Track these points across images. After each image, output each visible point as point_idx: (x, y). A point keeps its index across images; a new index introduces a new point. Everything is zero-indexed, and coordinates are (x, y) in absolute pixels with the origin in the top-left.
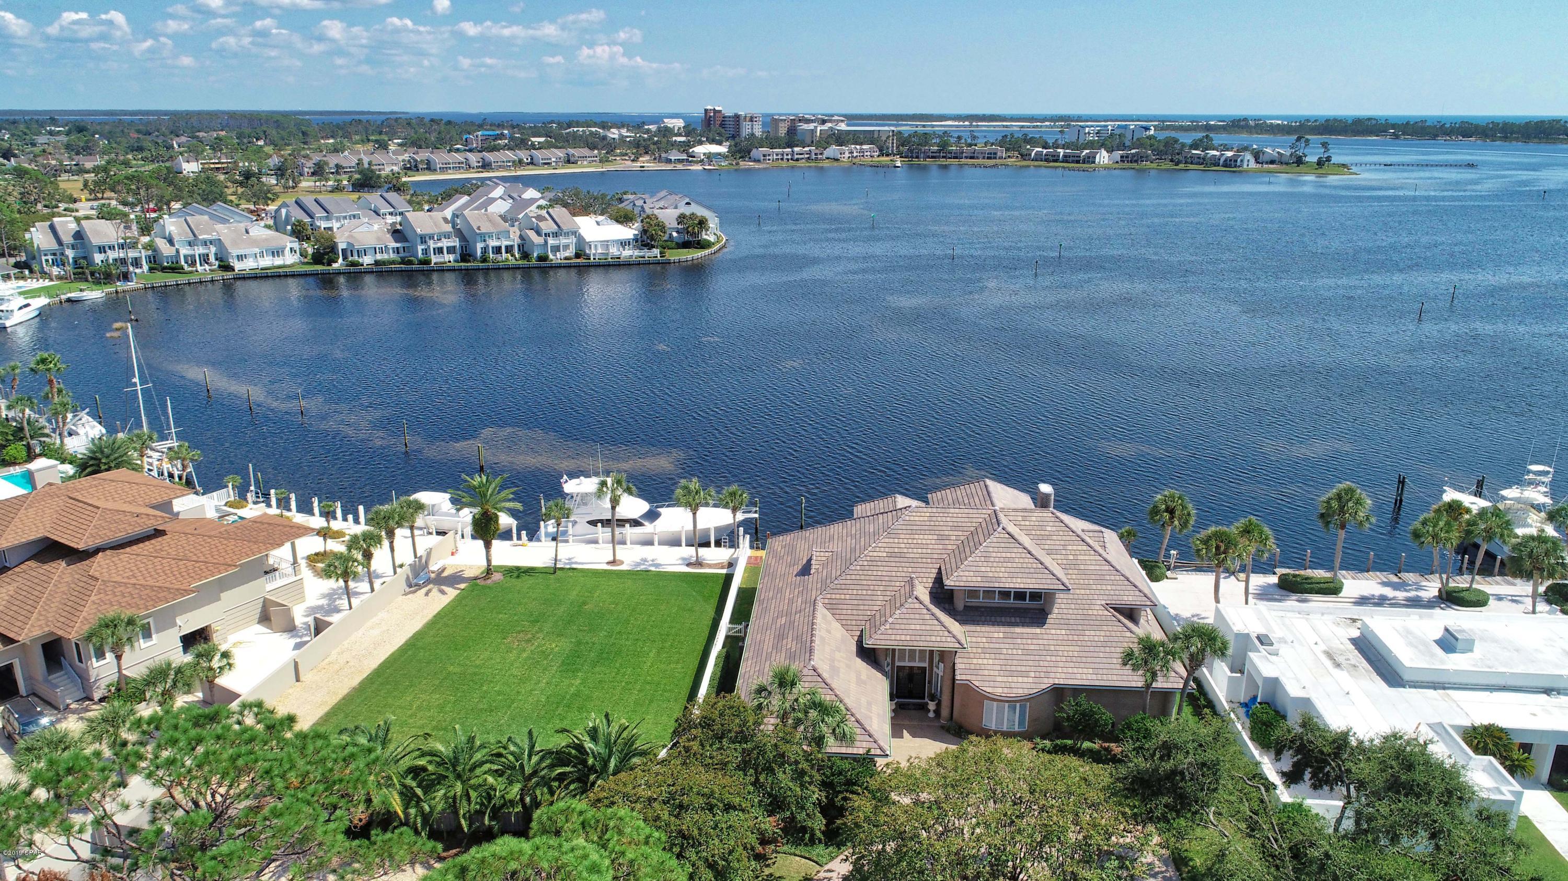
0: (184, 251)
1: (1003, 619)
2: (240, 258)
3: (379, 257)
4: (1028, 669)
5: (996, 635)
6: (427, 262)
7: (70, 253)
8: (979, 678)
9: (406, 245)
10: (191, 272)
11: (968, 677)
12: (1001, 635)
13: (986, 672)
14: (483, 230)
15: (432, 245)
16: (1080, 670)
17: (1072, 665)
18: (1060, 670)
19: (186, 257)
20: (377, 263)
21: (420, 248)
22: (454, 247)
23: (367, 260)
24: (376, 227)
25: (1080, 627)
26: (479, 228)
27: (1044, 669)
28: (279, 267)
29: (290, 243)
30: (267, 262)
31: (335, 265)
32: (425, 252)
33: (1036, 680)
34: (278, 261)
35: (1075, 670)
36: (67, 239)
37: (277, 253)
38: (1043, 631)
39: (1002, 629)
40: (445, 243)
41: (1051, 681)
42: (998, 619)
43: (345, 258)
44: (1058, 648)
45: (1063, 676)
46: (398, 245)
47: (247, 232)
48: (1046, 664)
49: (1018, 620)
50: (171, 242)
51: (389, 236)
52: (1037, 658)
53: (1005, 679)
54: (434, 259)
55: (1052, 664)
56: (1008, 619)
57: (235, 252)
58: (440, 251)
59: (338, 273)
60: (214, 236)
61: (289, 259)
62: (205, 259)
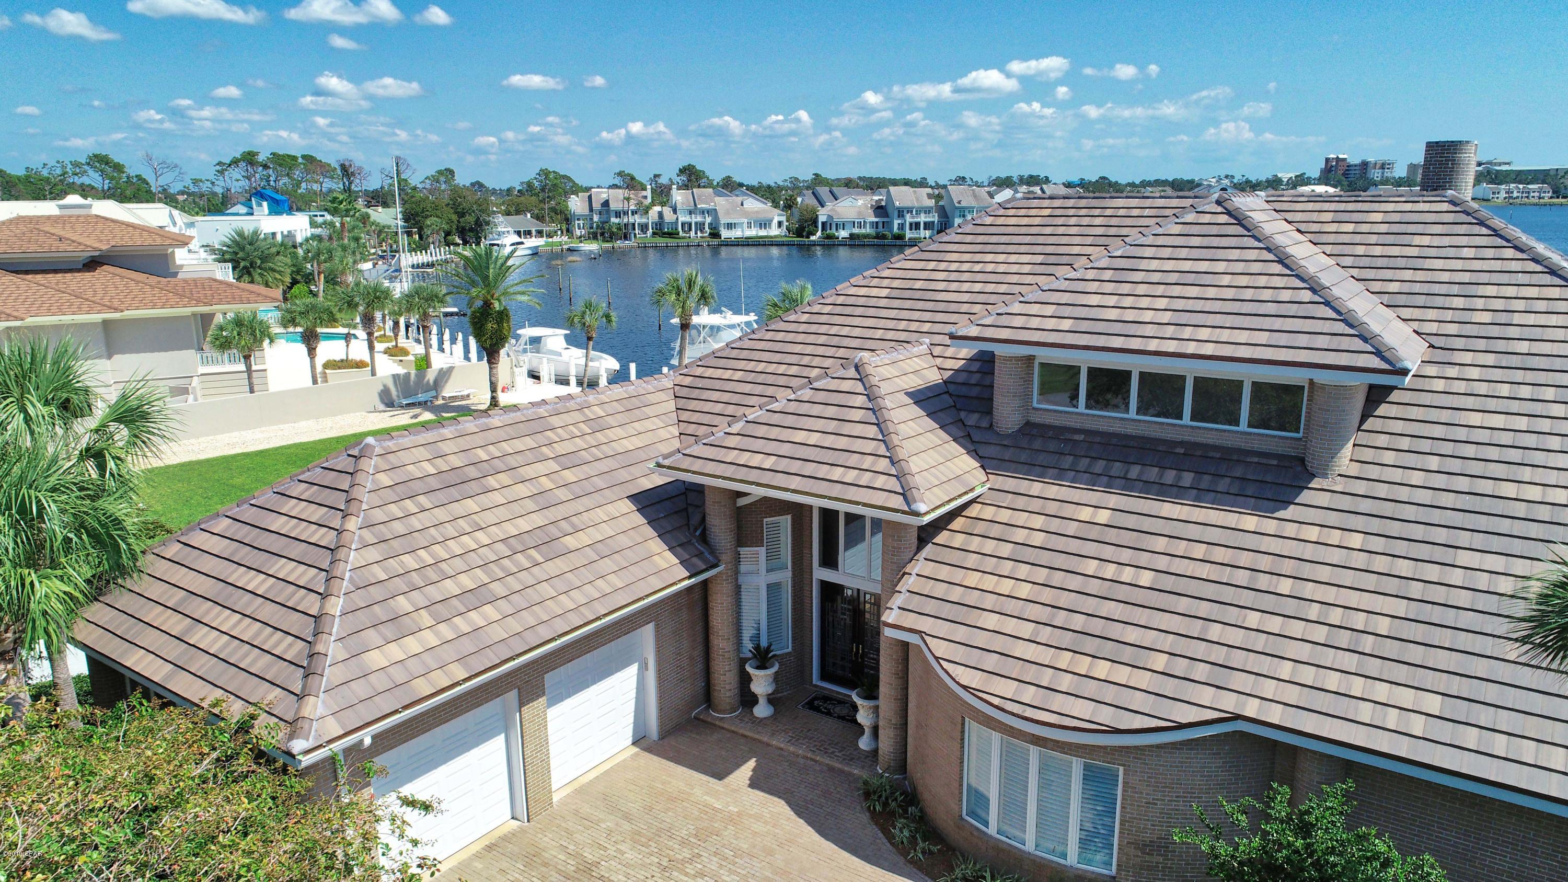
0: (682, 219)
1: (1135, 471)
2: (730, 226)
3: (856, 231)
4: (1149, 638)
5: (1085, 514)
6: (900, 237)
7: (596, 218)
8: (961, 633)
9: (885, 220)
10: (684, 238)
11: (924, 624)
12: (1103, 516)
13: (991, 621)
14: (963, 204)
15: (909, 219)
16: (1381, 692)
17: (1350, 661)
18: (1285, 670)
19: (683, 224)
20: (852, 236)
21: (896, 222)
22: (933, 222)
23: (843, 234)
24: (860, 202)
25: (1441, 535)
26: (959, 202)
27: (1219, 654)
28: (761, 237)
29: (777, 216)
30: (753, 232)
31: (813, 238)
32: (902, 227)
33: (1169, 687)
34: (763, 233)
35: (1357, 686)
36: (597, 206)
37: (764, 224)
38: (1270, 526)
39: (1114, 500)
40: (922, 218)
41: (1229, 703)
42: (1117, 468)
43: (823, 229)
44: (1308, 590)
45: (1292, 694)
46: (877, 220)
47: (742, 205)
48: (1236, 637)
49: (1187, 479)
50: (675, 211)
51: (871, 212)
52: (1204, 609)
53: (1045, 656)
54: (909, 234)
55: (1260, 642)
56: (1152, 473)
57: (723, 220)
58: (917, 226)
59: (814, 244)
60: (711, 206)
61: (774, 231)
62: (700, 226)
